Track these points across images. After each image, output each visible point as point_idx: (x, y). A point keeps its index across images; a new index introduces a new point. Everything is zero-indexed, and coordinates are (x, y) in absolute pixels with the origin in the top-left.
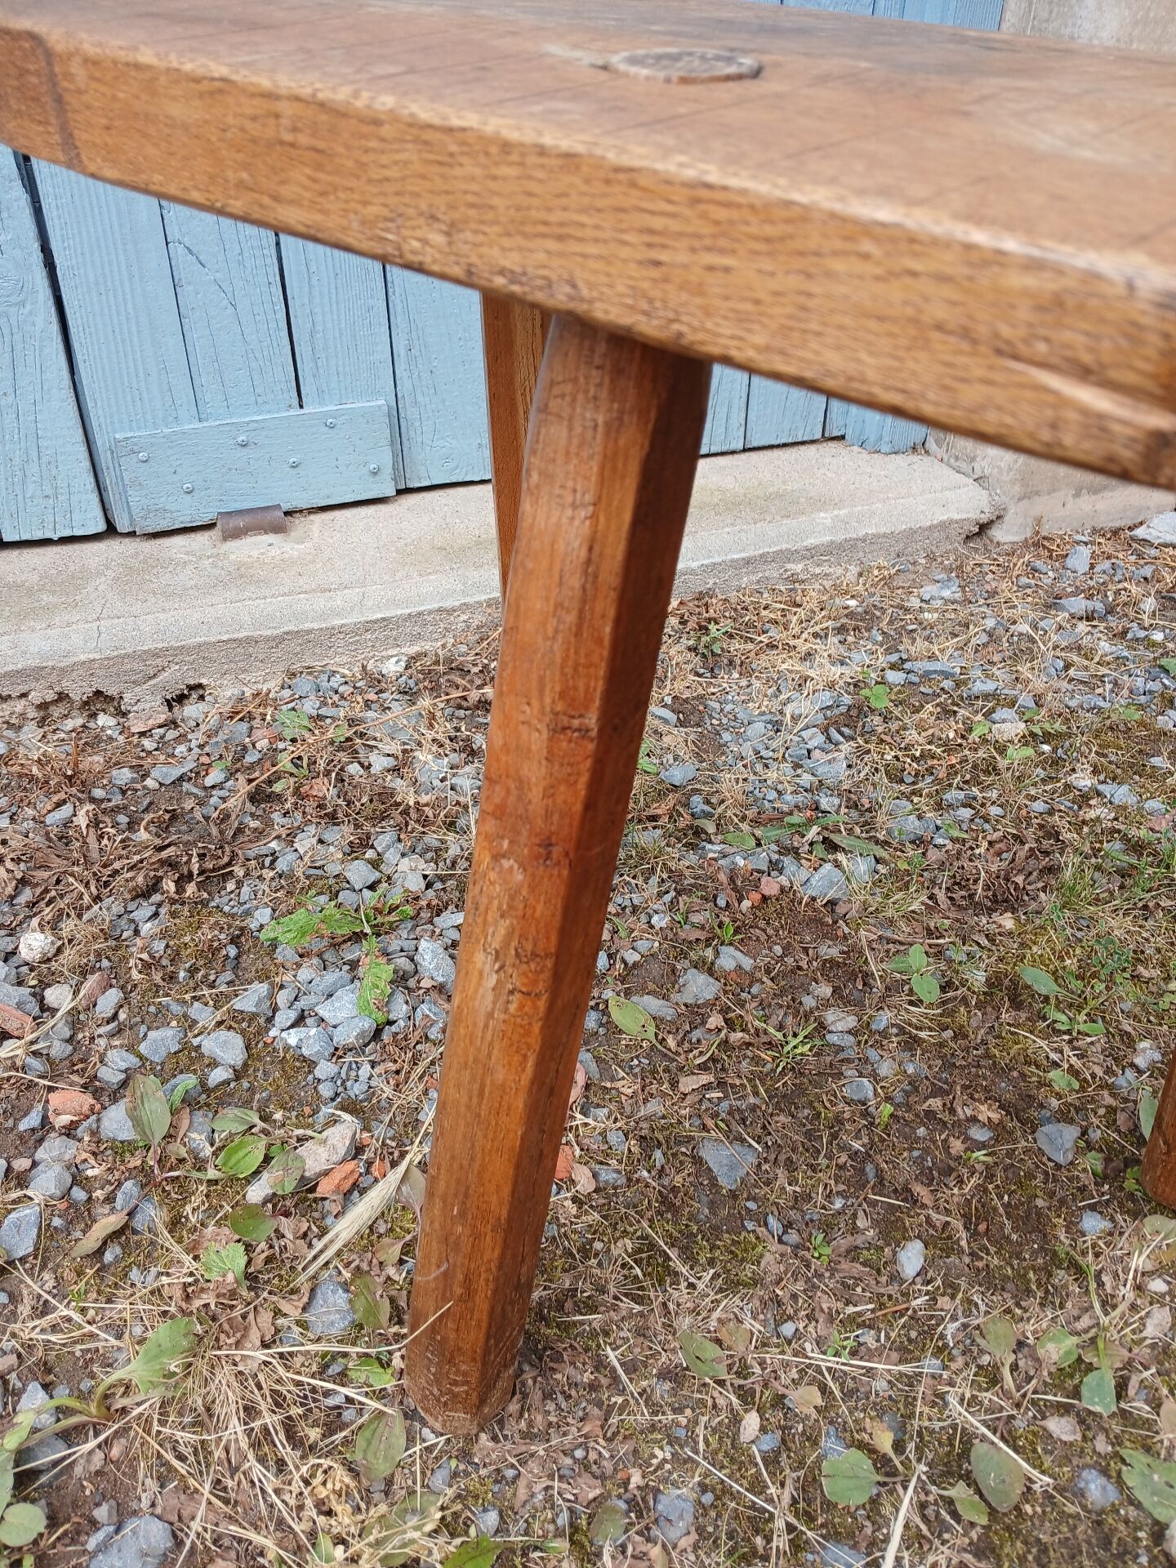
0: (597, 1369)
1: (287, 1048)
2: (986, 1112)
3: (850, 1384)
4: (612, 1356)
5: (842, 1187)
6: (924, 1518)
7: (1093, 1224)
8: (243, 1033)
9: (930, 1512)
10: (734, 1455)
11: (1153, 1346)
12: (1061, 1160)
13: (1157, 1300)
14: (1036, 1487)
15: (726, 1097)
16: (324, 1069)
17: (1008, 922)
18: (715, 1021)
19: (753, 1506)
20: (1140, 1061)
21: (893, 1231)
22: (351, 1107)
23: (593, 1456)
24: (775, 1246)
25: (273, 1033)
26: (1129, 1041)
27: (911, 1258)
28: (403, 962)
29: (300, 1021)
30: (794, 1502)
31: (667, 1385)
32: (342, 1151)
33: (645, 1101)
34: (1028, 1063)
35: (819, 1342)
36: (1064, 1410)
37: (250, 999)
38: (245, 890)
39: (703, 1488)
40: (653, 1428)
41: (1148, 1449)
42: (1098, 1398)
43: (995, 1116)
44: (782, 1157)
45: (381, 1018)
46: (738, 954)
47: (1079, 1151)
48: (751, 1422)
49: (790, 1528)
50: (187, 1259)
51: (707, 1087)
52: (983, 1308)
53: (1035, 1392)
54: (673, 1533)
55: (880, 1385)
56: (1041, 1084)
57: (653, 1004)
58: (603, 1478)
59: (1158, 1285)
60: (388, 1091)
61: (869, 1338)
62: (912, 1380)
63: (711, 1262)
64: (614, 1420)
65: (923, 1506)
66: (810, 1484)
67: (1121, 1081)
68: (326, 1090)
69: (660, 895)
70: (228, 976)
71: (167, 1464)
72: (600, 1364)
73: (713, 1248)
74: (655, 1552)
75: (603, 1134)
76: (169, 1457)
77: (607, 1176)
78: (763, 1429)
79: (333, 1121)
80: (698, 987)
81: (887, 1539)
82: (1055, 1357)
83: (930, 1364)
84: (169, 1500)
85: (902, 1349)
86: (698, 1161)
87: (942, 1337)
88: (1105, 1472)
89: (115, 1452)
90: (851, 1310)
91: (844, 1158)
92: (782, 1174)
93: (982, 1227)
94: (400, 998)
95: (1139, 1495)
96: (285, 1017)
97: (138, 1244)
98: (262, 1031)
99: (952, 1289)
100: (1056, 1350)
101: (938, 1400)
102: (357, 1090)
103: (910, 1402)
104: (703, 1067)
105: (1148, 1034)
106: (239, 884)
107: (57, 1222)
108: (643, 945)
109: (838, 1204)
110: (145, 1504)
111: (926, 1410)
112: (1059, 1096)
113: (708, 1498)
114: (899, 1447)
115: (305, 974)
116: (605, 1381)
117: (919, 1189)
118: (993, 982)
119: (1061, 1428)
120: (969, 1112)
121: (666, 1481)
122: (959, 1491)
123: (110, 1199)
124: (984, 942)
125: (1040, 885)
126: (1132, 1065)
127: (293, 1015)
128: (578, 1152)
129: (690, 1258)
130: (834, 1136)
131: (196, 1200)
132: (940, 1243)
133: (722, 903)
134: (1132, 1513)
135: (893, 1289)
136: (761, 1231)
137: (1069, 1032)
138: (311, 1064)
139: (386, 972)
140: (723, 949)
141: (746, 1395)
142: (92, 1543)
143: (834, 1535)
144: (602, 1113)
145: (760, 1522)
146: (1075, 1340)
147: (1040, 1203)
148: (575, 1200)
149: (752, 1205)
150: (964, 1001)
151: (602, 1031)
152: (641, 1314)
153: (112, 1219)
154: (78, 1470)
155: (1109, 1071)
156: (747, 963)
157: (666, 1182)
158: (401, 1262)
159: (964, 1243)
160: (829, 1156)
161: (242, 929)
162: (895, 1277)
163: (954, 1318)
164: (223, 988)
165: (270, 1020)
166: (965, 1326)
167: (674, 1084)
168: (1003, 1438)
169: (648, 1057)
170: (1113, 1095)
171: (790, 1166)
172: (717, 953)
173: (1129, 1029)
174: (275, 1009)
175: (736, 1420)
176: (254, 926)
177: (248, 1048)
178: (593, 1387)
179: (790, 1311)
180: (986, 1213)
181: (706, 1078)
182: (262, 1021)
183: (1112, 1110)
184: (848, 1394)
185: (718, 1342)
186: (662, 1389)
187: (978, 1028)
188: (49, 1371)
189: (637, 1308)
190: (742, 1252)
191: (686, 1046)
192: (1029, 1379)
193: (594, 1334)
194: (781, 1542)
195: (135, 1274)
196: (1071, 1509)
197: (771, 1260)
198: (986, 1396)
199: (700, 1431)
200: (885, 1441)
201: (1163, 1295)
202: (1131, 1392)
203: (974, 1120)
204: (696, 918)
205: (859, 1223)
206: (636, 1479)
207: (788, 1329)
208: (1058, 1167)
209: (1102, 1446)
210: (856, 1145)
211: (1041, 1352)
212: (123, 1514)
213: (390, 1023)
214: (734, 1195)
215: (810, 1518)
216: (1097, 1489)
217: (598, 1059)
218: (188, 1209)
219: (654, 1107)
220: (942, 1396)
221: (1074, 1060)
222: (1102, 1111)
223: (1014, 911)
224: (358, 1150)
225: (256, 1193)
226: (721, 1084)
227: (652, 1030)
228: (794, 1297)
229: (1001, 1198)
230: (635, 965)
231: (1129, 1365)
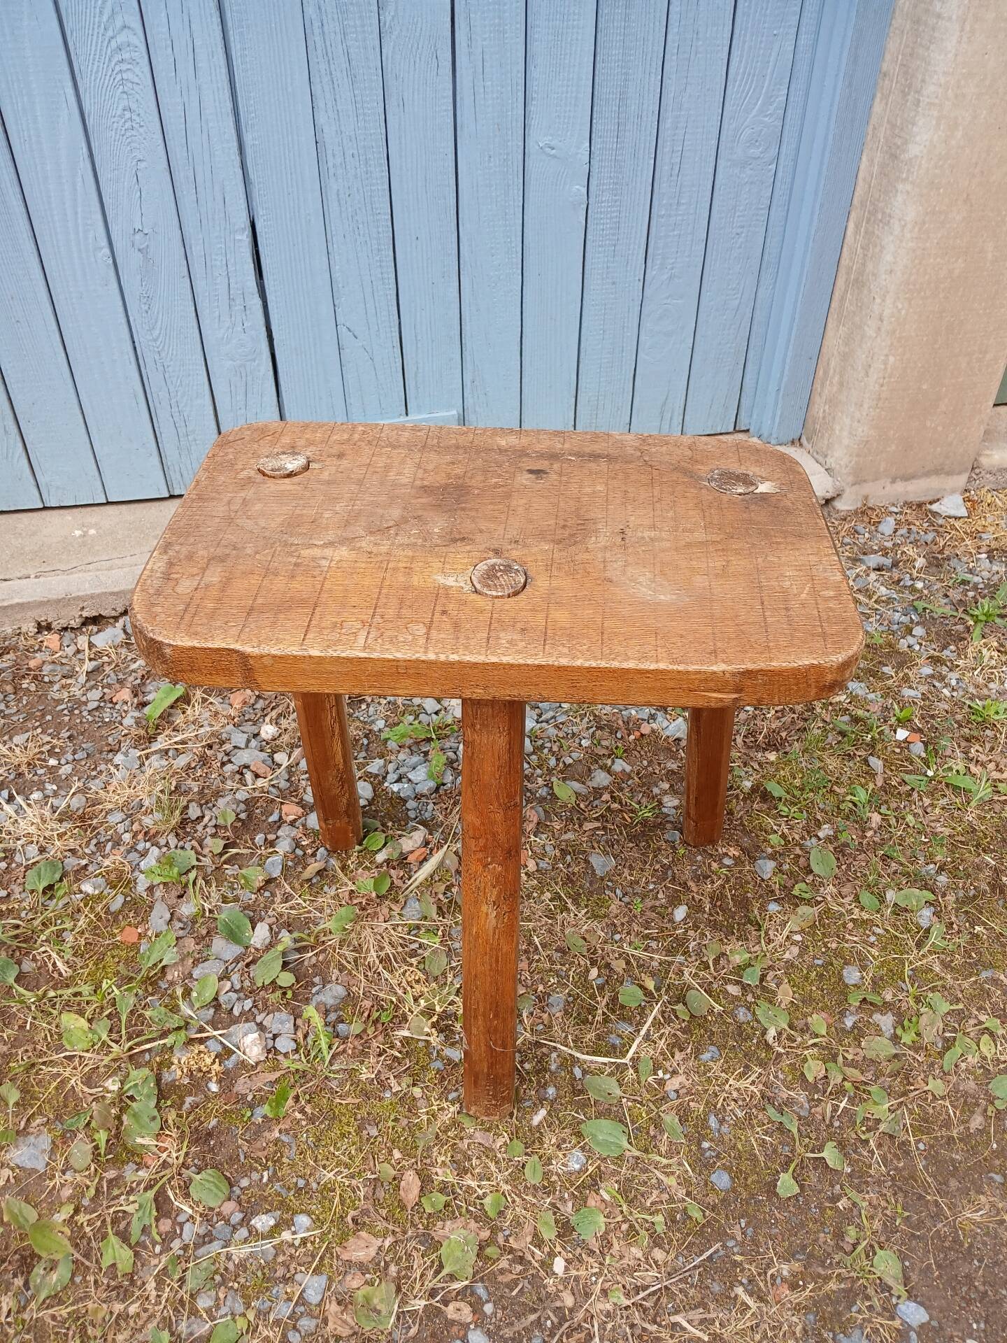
0: (529, 945)
1: (393, 793)
2: (733, 852)
3: (641, 962)
4: (536, 940)
5: (654, 880)
6: (663, 1017)
7: (773, 907)
8: (371, 783)
9: (666, 1015)
10: (585, 983)
11: (786, 962)
12: (765, 878)
13: (794, 943)
14: (715, 1010)
15: (606, 834)
16: (411, 804)
17: (772, 757)
18: (606, 797)
19: (590, 1004)
20: (821, 834)
21: (674, 901)
22: (424, 823)
24: (618, 902)
25: (386, 784)
26: (819, 824)
27: (680, 913)
28: (451, 754)
29: (399, 780)
30: (608, 1004)
31: (559, 954)
32: (419, 843)
33: (565, 833)
34: (761, 830)
35: (630, 943)
36: (737, 983)
37: (375, 766)
38: (371, 709)
39: (570, 995)
40: (551, 970)
41: (771, 1002)
42: (751, 978)
43: (737, 854)
44: (628, 864)
45: (439, 781)
46: (624, 764)
47: (774, 874)
48: (594, 972)
49: (604, 1014)
50: (350, 883)
51: (598, 829)
52: (709, 937)
53: (724, 974)
54: (554, 1010)
55: (655, 964)
56: (765, 841)
57: (576, 785)
58: (526, 986)
59: (798, 938)
60: (441, 818)
61: (654, 944)
62: (670, 963)
63: (586, 906)
64: (534, 965)
65: (663, 1012)
66: (614, 999)
67: (808, 843)
68: (412, 814)
69: (588, 729)
70: (363, 754)
71: (343, 964)
72: (530, 943)
73: (588, 900)
74: (546, 1017)
75: (544, 846)
76: (343, 962)
77: (543, 865)
78: (599, 976)
79: (416, 829)
80: (601, 778)
81: (645, 1022)
82: (738, 961)
83: (680, 958)
84: (344, 978)
85: (668, 951)
86: (587, 862)
87: (688, 947)
88: (748, 1009)
89: (321, 958)
90: (647, 931)
91: (658, 867)
92: (626, 871)
93: (719, 903)
94: (449, 772)
95: (759, 1018)
96: (392, 777)
97: (327, 875)
98: (381, 783)
99: (696, 927)
100: (738, 959)
101: (680, 973)
102: (427, 815)
103: (667, 972)
104: (597, 819)
105: (829, 822)
106: (368, 706)
107: (290, 863)
108: (575, 755)
109: (651, 887)
110: (334, 979)
111: (673, 976)
112: (772, 847)
113: (571, 999)
114: (658, 989)
115: (402, 756)
116: (531, 950)
117: (690, 883)
118: (754, 789)
119: (733, 990)
120: (724, 850)
121: (553, 991)
122: (679, 1007)
123: (314, 855)
124: (756, 766)
125: (796, 738)
126: (817, 836)
127: (396, 777)
128: (530, 853)
129: (576, 902)
130: (656, 856)
131: (353, 859)
132: (696, 907)
133: (619, 735)
134: (756, 1025)
135: (669, 925)
136: (612, 895)
137: (787, 817)
138: (404, 801)
139: (443, 759)
140: (617, 760)
141: (593, 963)
142: (313, 991)
143: (623, 1018)
144: (544, 836)
145: (592, 1010)
146: (749, 955)
147: (749, 895)
148: (526, 874)
149: (610, 884)
150: (737, 797)
151: (549, 797)
152: (551, 925)
153: (316, 864)
154: (306, 963)
155: (803, 838)
156: (628, 769)
157: (570, 870)
158: (445, 894)
159: (707, 909)
160: (651, 865)
161: (370, 730)
162: (671, 921)
163: (694, 940)
164: (361, 760)
165: (384, 778)
166: (699, 944)
167: (581, 826)
168: (705, 991)
169: (570, 812)
170: (801, 849)
171: (631, 868)
172: (613, 762)
173: (819, 817)
174: (387, 773)
175: (588, 971)
176: (376, 729)
177: (374, 791)
178: (526, 952)
179: (620, 930)
180: (722, 897)
181: (597, 824)
182: (380, 778)
183: (798, 856)
184: (638, 967)
185: (585, 939)
186: (557, 956)
187: (740, 811)
188: (290, 925)
189: (550, 921)
190: (601, 903)
191: (590, 808)
192: (724, 968)
193: (529, 931)
194: (599, 1018)
195: (326, 888)
196: (729, 1020)
197: (614, 909)
198: (702, 973)
199: (571, 973)
200: (650, 984)
201: (798, 942)
202: (768, 978)
203: (726, 854)
204: (604, 743)
205: (659, 896)
206: (541, 989)
207: (617, 937)
208: (763, 880)
209: (750, 998)
210: (665, 861)
211: (731, 958)
212: (325, 981)
213: (444, 784)
214: (602, 879)
215: (613, 1011)
216: (742, 1015)
217: (545, 811)
218: (350, 862)
219: (570, 836)
220: (682, 972)
221: (786, 831)
222: (792, 856)
223: (778, 751)
224: (427, 843)
225: (380, 858)
226: (604, 828)
227: (574, 799)
228: (623, 924)
229: (730, 891)
230: (570, 765)
231: (771, 968)
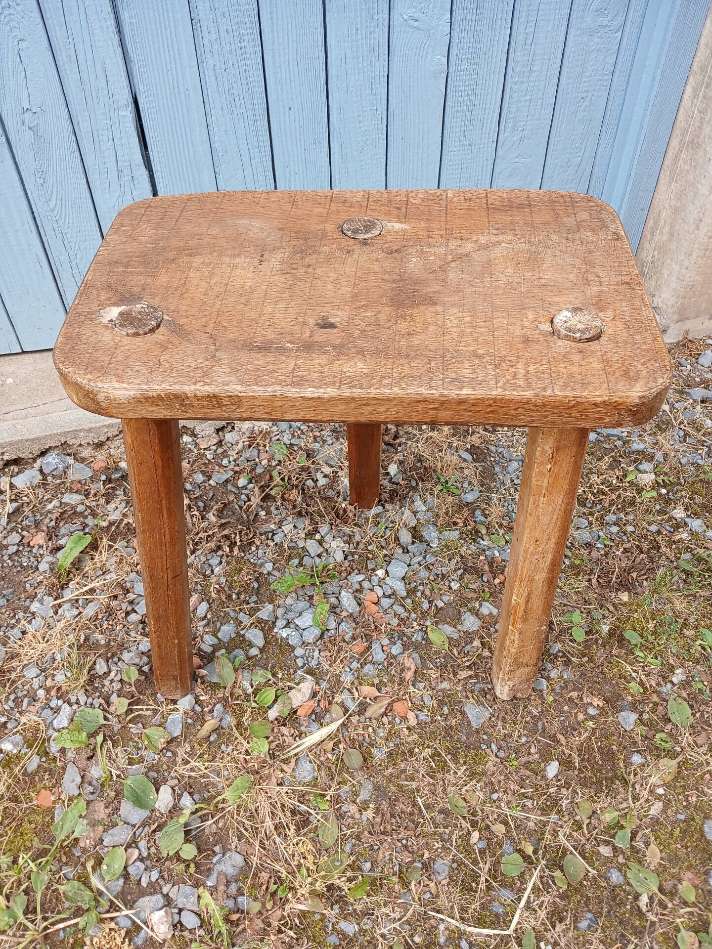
0: (413, 806)
1: (282, 639)
2: (597, 702)
3: (518, 822)
4: (420, 801)
5: (526, 732)
6: (542, 882)
7: (637, 759)
8: (262, 629)
9: (544, 880)
10: (468, 849)
11: (652, 819)
12: (628, 729)
13: (658, 797)
14: (590, 874)
15: (479, 682)
16: (299, 652)
17: (625, 597)
18: (476, 643)
19: (473, 870)
20: (675, 680)
21: (546, 756)
22: (310, 672)
23: (409, 843)
24: (494, 758)
25: (276, 630)
26: (672, 670)
27: (552, 769)
28: (333, 600)
29: (287, 626)
30: (490, 870)
31: (442, 816)
32: (308, 696)
33: (441, 682)
34: (620, 677)
35: (508, 803)
36: (607, 843)
37: (266, 612)
38: (260, 551)
39: (454, 861)
40: (435, 833)
41: (640, 862)
42: (622, 840)
43: (601, 704)
44: (501, 716)
45: (324, 628)
46: (491, 606)
47: (636, 725)
48: (475, 835)
49: (487, 881)
50: (245, 743)
51: (470, 677)
52: (580, 795)
53: (597, 834)
54: (440, 878)
55: (531, 824)
56: (625, 689)
57: (448, 629)
58: (412, 853)
59: (660, 791)
60: (326, 667)
61: (529, 803)
62: (545, 824)
63: (465, 763)
64: (419, 829)
65: (542, 877)
66: (497, 864)
67: (664, 690)
68: (300, 662)
69: (456, 570)
70: (254, 598)
71: (241, 831)
72: (415, 804)
73: (466, 756)
74: (432, 885)
75: (422, 696)
76: (242, 829)
77: (422, 717)
78: (480, 839)
79: (303, 679)
80: (471, 623)
81: (525, 889)
82: (608, 820)
83: (554, 817)
84: (242, 846)
85: (543, 809)
86: (463, 713)
87: (561, 806)
88: (620, 870)
89: (220, 825)
90: (523, 791)
91: (529, 718)
92: (500, 723)
93: (586, 757)
94: (332, 618)
95: (631, 881)
96: (281, 623)
97: (224, 733)
98: (271, 629)
99: (568, 785)
100: (609, 817)
101: (555, 833)
102: (313, 663)
103: (543, 834)
104: (469, 667)
105: (682, 666)
106: (257, 549)
107: (189, 721)
108: (446, 598)
109: (524, 740)
110: (233, 847)
111: (549, 837)
112: (633, 696)
113: (455, 865)
114: (535, 852)
115: (289, 601)
116: (416, 812)
117: (561, 738)
118: (611, 633)
119: (606, 851)
120: (589, 701)
121: (438, 856)
122: (557, 874)
123: (212, 711)
124: (611, 608)
125: (645, 577)
126: (671, 682)
127: (284, 623)
128: (410, 705)
129: (455, 760)
130: (525, 707)
131: (247, 715)
132: (566, 764)
133: (485, 579)
134: (628, 888)
135: (542, 783)
136: (488, 751)
137: (644, 662)
138: (293, 648)
139: (327, 607)
140: (484, 603)
141: (474, 825)
142: (214, 860)
143: (504, 885)
144: (421, 686)
145: (475, 877)
146: (618, 813)
147: (614, 748)
148: (408, 728)
149: (485, 737)
150: (597, 640)
151: (424, 642)
152: (433, 785)
153: (213, 721)
154: (207, 831)
155: (658, 684)
156: (495, 611)
157: (448, 723)
158: (333, 750)
159: (577, 764)
160: (522, 717)
161: (260, 574)
162: (544, 777)
163: (567, 798)
164: (252, 605)
165: (274, 623)
166: (571, 802)
167: (455, 674)
168: (579, 853)
169: (444, 658)
170: (658, 697)
171: (504, 720)
172: (481, 605)
173: (672, 662)
174: (277, 618)
175: (469, 834)
176: (265, 572)
177: (265, 638)
178: (411, 814)
179: (497, 788)
180: (590, 750)
181: (471, 673)
182: (270, 623)
183: (656, 704)
184: (517, 827)
185: (465, 800)
186: (440, 818)
187: (600, 657)
188: (191, 787)
189: (432, 781)
190: (479, 759)
191: (462, 655)
192: (595, 828)
193: (412, 792)
194: (482, 886)
195: (223, 747)
196: (603, 884)
197: (490, 765)
198: (575, 834)
199: (454, 837)
200: (529, 850)
201: (661, 796)
202: (638, 839)
203: (591, 704)
204: (472, 586)
205: (531, 750)
206: (427, 855)
207: (495, 796)
208: (626, 731)
209: (621, 859)
210: (535, 712)
211: (602, 818)
212: (225, 850)
213: (328, 630)
214: (477, 731)
215: (495, 878)
216: (615, 877)
217: (421, 657)
218: (244, 719)
219: (445, 685)
220: (557, 832)
221: (643, 677)
222: (651, 705)
223: (629, 590)
224: (314, 694)
225: (272, 714)
226: (476, 676)
227: (447, 645)
228: (499, 782)
229: (597, 743)
230: (441, 608)
231: (639, 827)
